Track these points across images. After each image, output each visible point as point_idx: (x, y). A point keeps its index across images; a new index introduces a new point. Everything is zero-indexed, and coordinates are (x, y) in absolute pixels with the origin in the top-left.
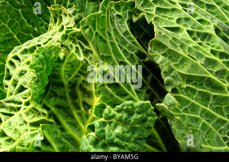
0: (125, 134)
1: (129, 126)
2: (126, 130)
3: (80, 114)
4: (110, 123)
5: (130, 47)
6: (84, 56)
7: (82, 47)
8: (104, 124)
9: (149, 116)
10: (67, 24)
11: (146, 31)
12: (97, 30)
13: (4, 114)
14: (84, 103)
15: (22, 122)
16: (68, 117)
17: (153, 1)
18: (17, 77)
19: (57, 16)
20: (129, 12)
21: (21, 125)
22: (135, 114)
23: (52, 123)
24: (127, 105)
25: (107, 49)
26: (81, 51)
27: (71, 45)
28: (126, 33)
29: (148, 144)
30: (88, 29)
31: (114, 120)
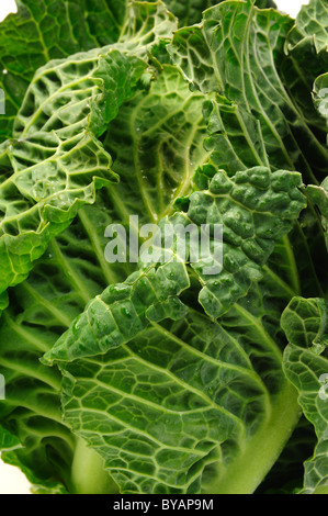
0: (243, 223)
1: (252, 212)
2: (245, 217)
3: (154, 195)
4: (219, 200)
5: (271, 94)
6: (196, 76)
7: (195, 61)
8: (208, 200)
9: (293, 199)
10: (162, 33)
11: (303, 77)
12: (229, 36)
13: (20, 160)
14: (166, 177)
15: (55, 175)
16: (130, 198)
17: (326, 28)
18: (51, 106)
19: (144, 17)
20: (279, 37)
21: (51, 179)
22: (270, 191)
23: (114, 180)
24: (258, 173)
25: (236, 77)
26: (191, 66)
27: (175, 55)
28: (268, 70)
29: (269, 267)
30: (215, 28)
31: (227, 196)
